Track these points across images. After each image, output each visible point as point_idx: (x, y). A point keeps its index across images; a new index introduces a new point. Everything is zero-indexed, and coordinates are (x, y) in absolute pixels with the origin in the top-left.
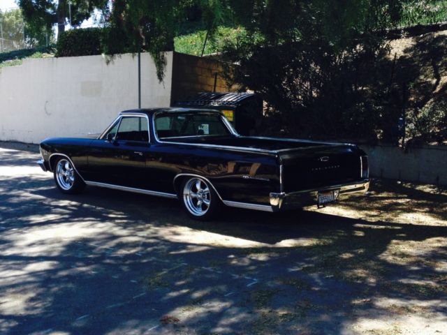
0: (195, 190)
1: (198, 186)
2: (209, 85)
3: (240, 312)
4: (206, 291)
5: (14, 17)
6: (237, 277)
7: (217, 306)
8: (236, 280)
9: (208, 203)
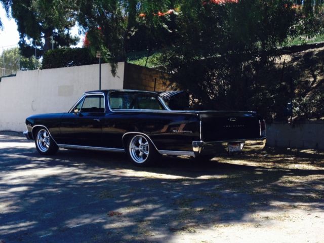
0: (137, 145)
1: (140, 142)
2: (151, 87)
3: (168, 209)
4: (143, 200)
5: (13, 53)
6: (167, 192)
7: (150, 207)
8: (166, 194)
9: (148, 154)
